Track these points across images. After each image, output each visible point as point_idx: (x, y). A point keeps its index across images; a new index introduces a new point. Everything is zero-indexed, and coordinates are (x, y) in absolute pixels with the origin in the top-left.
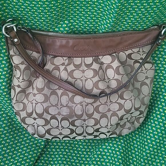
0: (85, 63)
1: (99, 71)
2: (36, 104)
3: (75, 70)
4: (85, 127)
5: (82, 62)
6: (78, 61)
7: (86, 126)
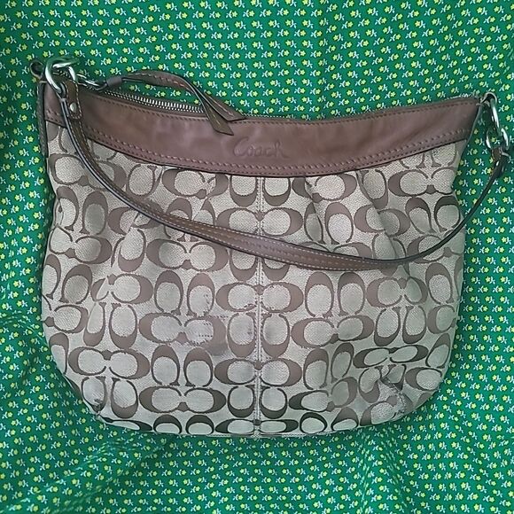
0: (264, 191)
1: (306, 217)
2: (115, 306)
3: (234, 210)
4: (260, 390)
5: (256, 190)
6: (244, 185)
7: (263, 385)
